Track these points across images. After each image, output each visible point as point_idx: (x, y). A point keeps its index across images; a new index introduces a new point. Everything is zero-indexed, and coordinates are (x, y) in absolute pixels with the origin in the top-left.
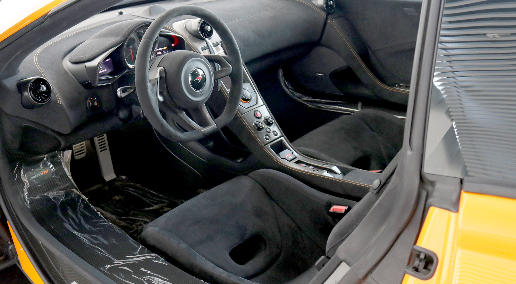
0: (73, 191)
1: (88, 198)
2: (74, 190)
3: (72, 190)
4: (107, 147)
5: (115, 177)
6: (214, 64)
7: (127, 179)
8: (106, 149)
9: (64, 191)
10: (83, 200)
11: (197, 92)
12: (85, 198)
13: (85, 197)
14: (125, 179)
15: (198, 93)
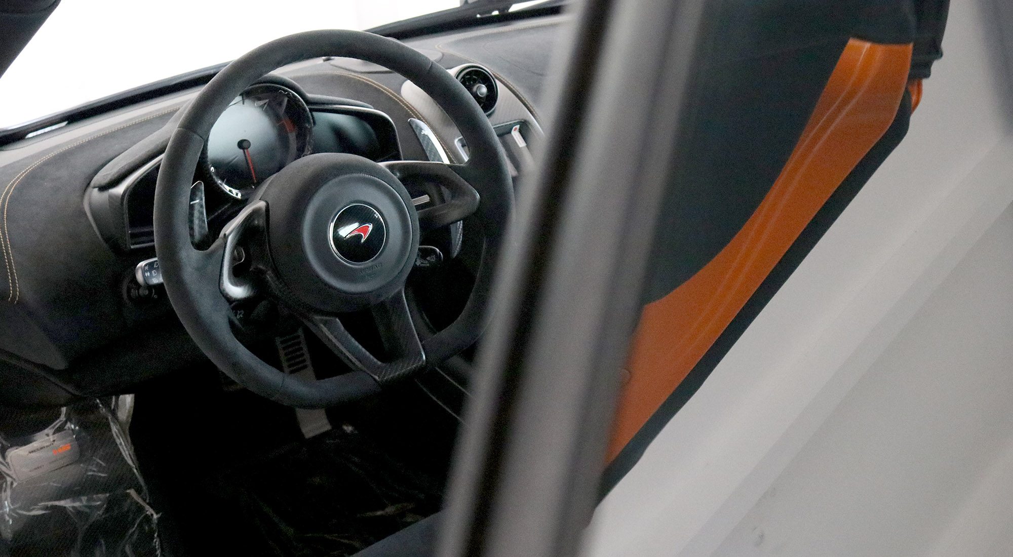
0: (128, 495)
1: (159, 515)
2: (132, 492)
3: (128, 491)
4: (308, 363)
5: (328, 427)
6: (440, 190)
7: (356, 432)
8: (305, 367)
9: (108, 495)
10: (148, 519)
11: (356, 269)
12: (152, 515)
13: (153, 512)
14: (352, 431)
15: (361, 270)
